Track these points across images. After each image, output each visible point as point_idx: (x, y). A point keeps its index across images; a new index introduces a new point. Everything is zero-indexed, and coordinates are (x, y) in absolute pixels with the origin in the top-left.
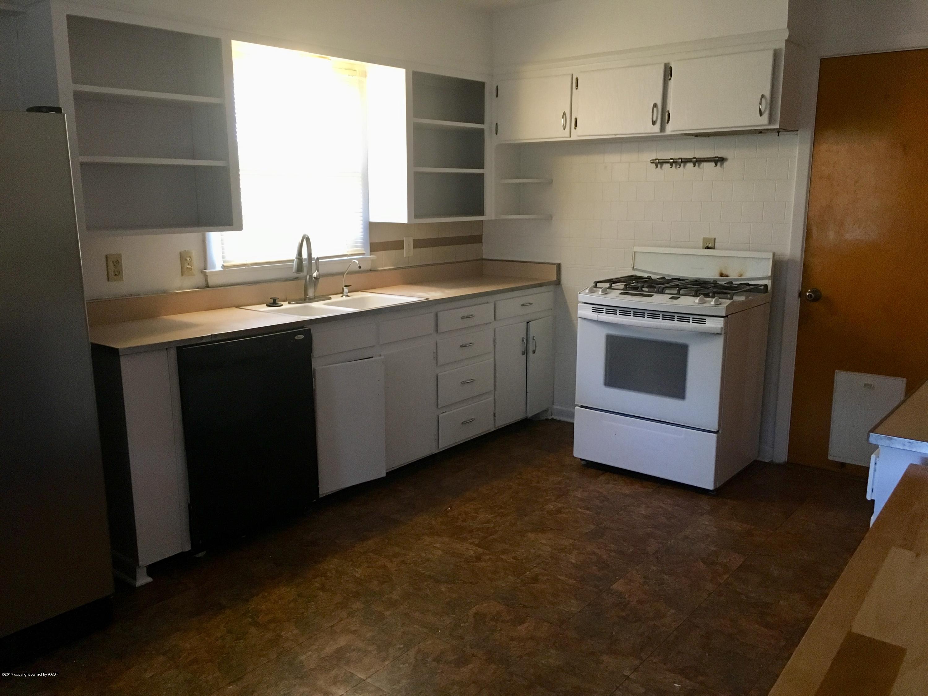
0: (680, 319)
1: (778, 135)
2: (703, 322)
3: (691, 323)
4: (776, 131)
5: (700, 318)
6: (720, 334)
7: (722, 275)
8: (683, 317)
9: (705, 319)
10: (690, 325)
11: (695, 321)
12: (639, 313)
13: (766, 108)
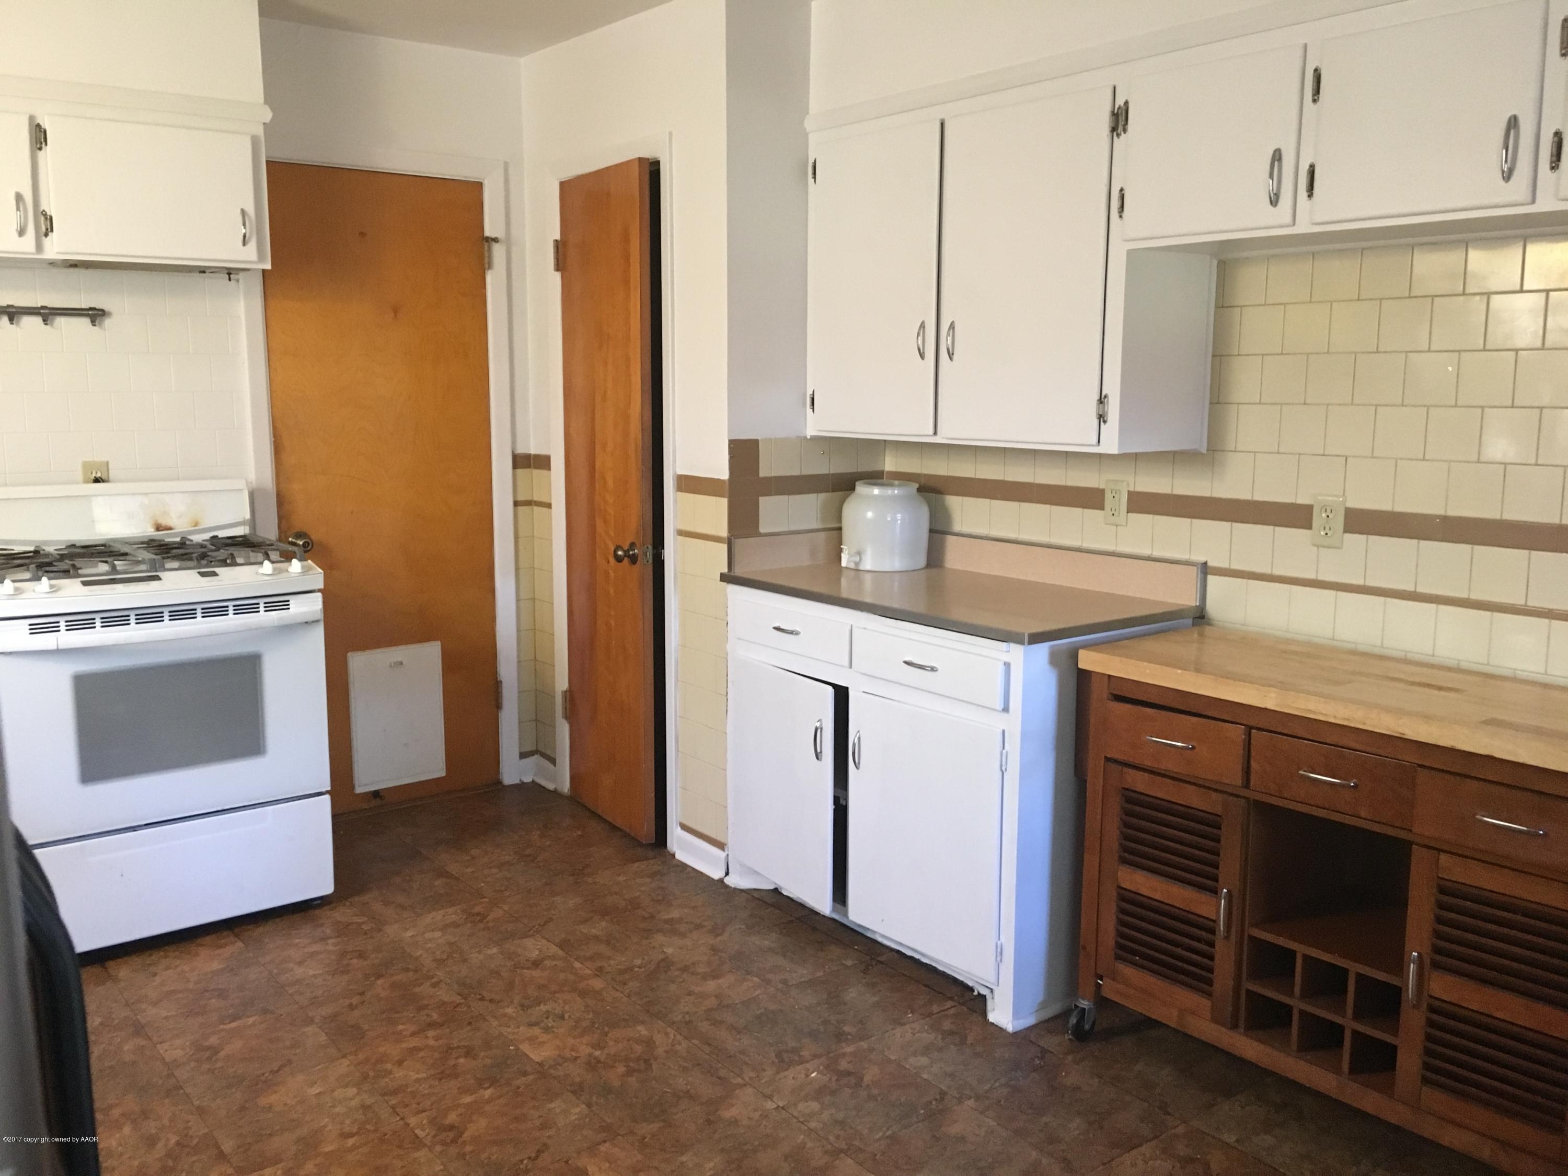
0: (239, 610)
1: (230, 280)
2: (285, 606)
3: (262, 612)
4: (226, 271)
5: (278, 602)
6: (317, 621)
7: (158, 528)
8: (246, 606)
9: (288, 601)
10: (264, 618)
11: (270, 607)
12: (149, 615)
13: (251, 233)
